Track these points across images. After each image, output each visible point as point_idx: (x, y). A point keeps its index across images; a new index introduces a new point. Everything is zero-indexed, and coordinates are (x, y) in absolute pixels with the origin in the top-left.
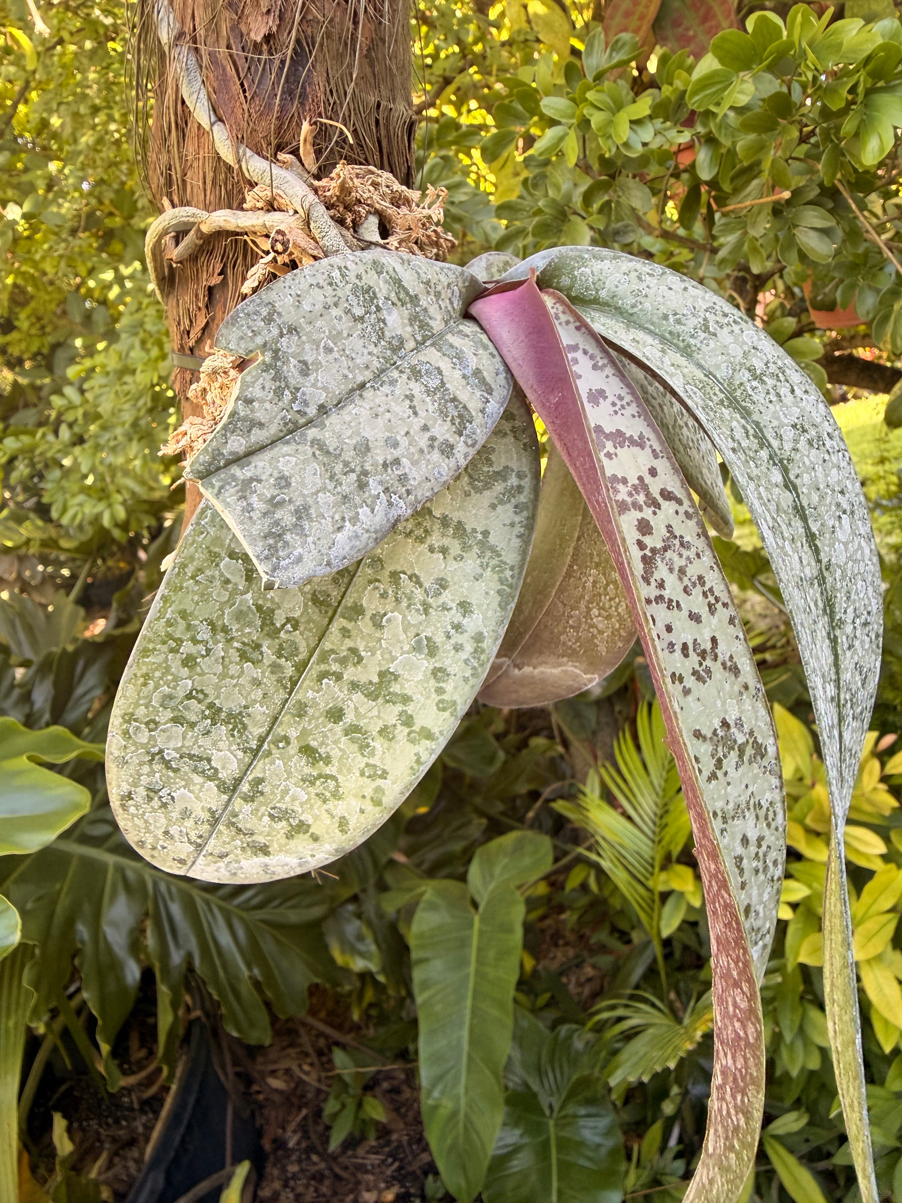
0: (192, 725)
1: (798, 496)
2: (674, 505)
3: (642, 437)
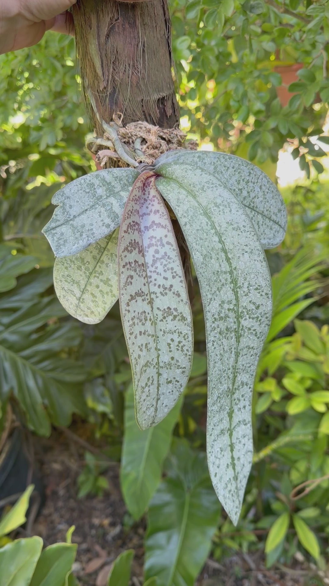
0: (69, 283)
1: (224, 245)
2: (170, 246)
3: (166, 225)
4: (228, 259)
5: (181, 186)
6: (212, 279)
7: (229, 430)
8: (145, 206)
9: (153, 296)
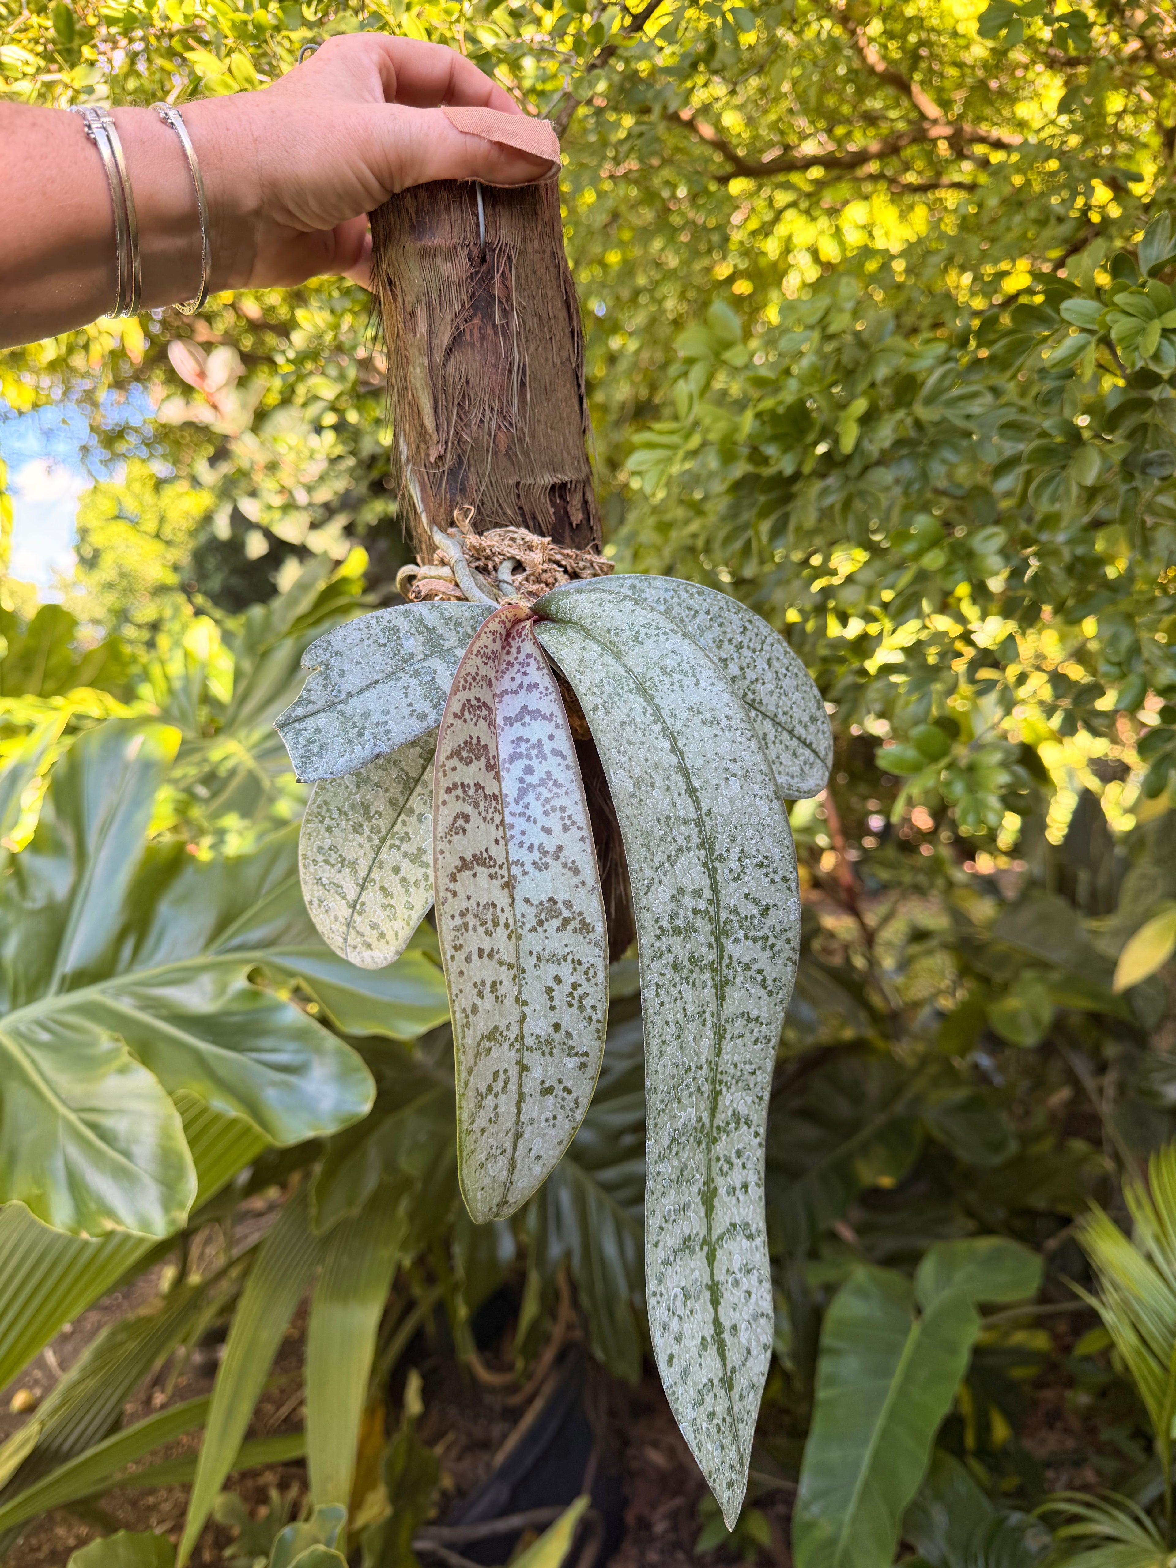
0: (333, 866)
1: (683, 759)
2: (559, 759)
3: (552, 714)
4: (692, 792)
5: (589, 634)
6: (655, 833)
7: (705, 1242)
8: (507, 677)
9: (515, 870)
